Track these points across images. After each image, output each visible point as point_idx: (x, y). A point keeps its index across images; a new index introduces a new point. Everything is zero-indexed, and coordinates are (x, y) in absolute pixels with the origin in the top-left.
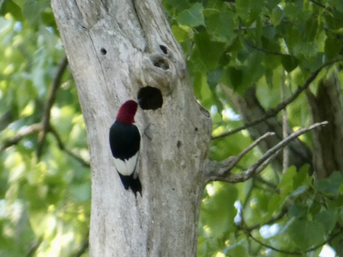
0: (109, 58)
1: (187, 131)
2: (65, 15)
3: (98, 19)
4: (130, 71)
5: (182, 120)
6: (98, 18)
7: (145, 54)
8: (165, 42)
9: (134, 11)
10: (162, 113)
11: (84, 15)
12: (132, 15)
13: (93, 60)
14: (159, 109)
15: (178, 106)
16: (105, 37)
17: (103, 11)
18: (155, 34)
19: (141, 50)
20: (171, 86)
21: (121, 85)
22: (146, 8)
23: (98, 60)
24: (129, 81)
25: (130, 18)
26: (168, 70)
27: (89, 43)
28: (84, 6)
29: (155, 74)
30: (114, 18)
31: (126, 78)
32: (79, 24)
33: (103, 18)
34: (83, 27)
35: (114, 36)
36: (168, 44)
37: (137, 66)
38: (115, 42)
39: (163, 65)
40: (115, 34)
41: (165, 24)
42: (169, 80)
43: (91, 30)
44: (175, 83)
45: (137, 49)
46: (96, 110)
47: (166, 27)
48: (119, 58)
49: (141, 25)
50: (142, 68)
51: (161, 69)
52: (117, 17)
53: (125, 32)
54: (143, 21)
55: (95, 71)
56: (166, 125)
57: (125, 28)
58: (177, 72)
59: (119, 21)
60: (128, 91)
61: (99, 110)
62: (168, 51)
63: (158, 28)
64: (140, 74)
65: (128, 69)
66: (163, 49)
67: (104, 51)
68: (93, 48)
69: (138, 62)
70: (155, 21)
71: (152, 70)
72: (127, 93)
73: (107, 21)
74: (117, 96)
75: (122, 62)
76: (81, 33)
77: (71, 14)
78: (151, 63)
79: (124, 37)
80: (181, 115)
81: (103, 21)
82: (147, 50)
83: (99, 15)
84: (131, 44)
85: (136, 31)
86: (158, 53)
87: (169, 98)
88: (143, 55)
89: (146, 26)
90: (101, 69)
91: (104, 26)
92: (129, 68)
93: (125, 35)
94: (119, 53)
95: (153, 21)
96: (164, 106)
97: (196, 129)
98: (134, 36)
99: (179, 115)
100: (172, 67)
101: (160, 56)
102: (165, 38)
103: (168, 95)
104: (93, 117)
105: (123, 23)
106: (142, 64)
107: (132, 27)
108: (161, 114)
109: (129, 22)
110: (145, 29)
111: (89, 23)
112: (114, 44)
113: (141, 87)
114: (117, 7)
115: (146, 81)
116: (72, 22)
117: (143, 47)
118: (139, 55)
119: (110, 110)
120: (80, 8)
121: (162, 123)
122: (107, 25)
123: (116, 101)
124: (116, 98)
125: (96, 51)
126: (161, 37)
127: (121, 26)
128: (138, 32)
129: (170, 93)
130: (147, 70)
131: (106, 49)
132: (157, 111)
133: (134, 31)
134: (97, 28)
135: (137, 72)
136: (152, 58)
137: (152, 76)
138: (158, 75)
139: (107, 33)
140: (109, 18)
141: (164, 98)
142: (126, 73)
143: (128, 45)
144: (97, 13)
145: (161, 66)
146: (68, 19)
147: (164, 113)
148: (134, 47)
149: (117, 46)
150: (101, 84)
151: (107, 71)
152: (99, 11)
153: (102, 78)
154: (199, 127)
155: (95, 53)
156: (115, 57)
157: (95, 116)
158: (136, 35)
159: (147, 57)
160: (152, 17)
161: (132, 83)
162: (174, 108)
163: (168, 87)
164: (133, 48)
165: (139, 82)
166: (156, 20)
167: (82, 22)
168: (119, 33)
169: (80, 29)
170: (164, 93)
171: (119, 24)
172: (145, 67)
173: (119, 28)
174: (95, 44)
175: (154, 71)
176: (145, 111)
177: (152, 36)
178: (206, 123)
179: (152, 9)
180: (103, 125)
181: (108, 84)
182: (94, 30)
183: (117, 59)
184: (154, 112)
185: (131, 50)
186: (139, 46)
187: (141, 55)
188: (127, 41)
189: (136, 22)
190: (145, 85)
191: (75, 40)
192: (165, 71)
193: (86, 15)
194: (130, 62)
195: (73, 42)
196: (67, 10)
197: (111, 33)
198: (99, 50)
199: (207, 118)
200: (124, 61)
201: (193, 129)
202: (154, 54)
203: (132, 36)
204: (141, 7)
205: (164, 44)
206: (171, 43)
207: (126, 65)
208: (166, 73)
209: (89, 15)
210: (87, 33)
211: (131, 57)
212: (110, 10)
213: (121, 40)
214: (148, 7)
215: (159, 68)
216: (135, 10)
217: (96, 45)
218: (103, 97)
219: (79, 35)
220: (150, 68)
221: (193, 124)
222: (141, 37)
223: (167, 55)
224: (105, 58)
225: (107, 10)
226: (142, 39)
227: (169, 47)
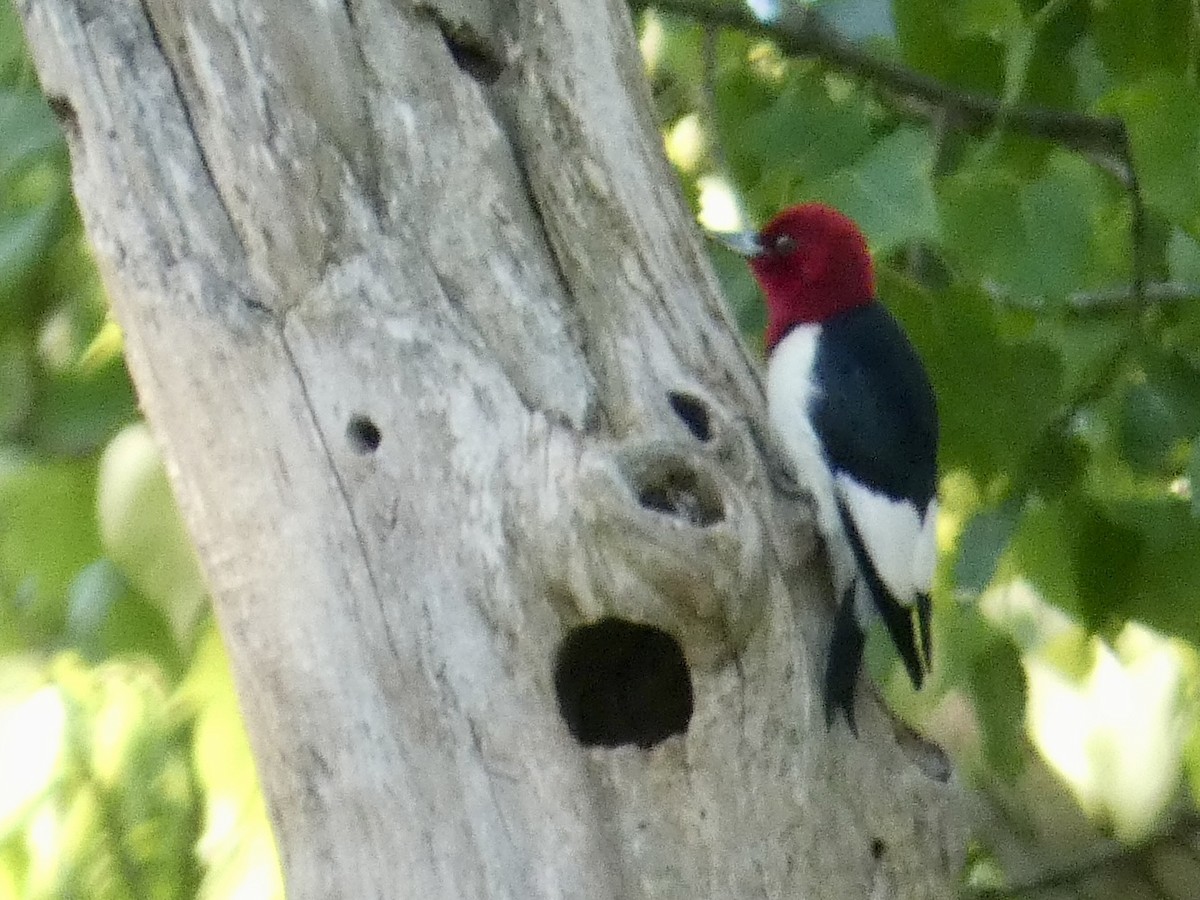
0: (396, 471)
1: (827, 858)
2: (148, 239)
3: (331, 258)
4: (513, 538)
5: (800, 796)
6: (332, 250)
7: (589, 441)
8: (700, 374)
9: (525, 208)
10: (689, 761)
11: (253, 236)
12: (517, 234)
13: (310, 481)
14: (673, 740)
15: (773, 726)
16: (368, 356)
17: (359, 216)
18: (640, 333)
19: (566, 423)
20: (735, 614)
21: (465, 614)
22: (587, 192)
23: (334, 482)
24: (504, 593)
25: (502, 245)
26: (718, 529)
27: (283, 385)
28: (253, 191)
29: (647, 552)
30: (418, 253)
31: (490, 578)
32: (230, 284)
33: (359, 249)
34: (253, 304)
35: (420, 349)
36: (712, 386)
37: (550, 507)
38: (428, 382)
39: (690, 500)
40: (425, 336)
41: (697, 276)
42: (722, 580)
43: (293, 319)
44: (756, 597)
45: (547, 413)
46: (327, 755)
47: (703, 294)
48: (447, 469)
49: (565, 284)
50: (577, 519)
51: (680, 523)
52: (436, 242)
53: (476, 327)
54: (574, 264)
55: (321, 543)
56: (711, 830)
57: (479, 301)
58: (766, 535)
59: (444, 267)
60: (501, 643)
61: (344, 756)
62: (715, 426)
63: (658, 301)
64: (563, 555)
65: (497, 530)
66: (691, 413)
67: (367, 434)
68: (307, 414)
69: (552, 486)
70: (640, 259)
71: (629, 529)
72: (496, 654)
73: (379, 266)
74: (440, 676)
75: (467, 487)
76: (239, 336)
77: (183, 232)
78: (627, 493)
79: (477, 352)
80: (795, 772)
81: (356, 270)
82: (600, 421)
83: (336, 232)
84: (511, 392)
85: (542, 322)
86: (665, 434)
87: (729, 681)
88: (580, 449)
89: (594, 289)
90: (350, 530)
91: (363, 293)
92: (505, 518)
93: (481, 345)
94: (451, 443)
95: (630, 265)
96: (697, 722)
97: (878, 848)
98: (529, 346)
99: (784, 770)
100: (738, 508)
101: (671, 449)
102: (695, 351)
103: (719, 666)
104: (311, 791)
105: (466, 277)
106: (574, 499)
107: (518, 299)
108: (686, 767)
109: (502, 273)
110: (584, 303)
111: (284, 284)
112: (421, 391)
113: (575, 622)
114: (429, 191)
115: (599, 590)
116: (191, 279)
117: (578, 406)
118: (559, 447)
119: (404, 753)
120: (231, 200)
121: (690, 816)
122: (379, 290)
123: (436, 703)
124: (435, 684)
125: (322, 435)
126: (675, 349)
127: (455, 295)
128: (551, 323)
129: (732, 655)
130: (600, 530)
131: (380, 422)
132: (660, 752)
133: (529, 320)
134: (326, 308)
135: (551, 542)
136: (627, 464)
137: (631, 561)
138: (664, 556)
139: (380, 330)
140: (391, 249)
141: (696, 680)
142: (490, 547)
143: (494, 394)
144: (323, 227)
145: (681, 509)
146: (170, 262)
147: (700, 764)
148: (531, 406)
149: (440, 403)
150: (354, 613)
151: (383, 539)
152: (333, 212)
153: (359, 578)
154: (895, 833)
155: (317, 440)
156: (425, 460)
157: (325, 790)
158: (538, 343)
159: (599, 459)
160: (625, 239)
161: (524, 603)
162: (754, 730)
163: (719, 623)
164: (524, 412)
165: (563, 599)
166: (648, 256)
167: (245, 275)
168: (447, 333)
169: (234, 310)
170: (698, 652)
171: (443, 281)
172: (589, 513)
173: (444, 304)
174: (314, 393)
175: (642, 535)
176: (598, 754)
177: (628, 344)
178: (932, 815)
179: (622, 195)
180: (367, 834)
181: (394, 610)
182: (310, 320)
183: (438, 473)
184: (647, 760)
185: (516, 422)
186: (556, 400)
187: (570, 450)
188: (487, 376)
189: (537, 270)
190: (592, 610)
191: (206, 373)
192: (699, 532)
193: (268, 236)
194: (508, 486)
195: (198, 383)
196: (163, 209)
197: (402, 330)
198: (337, 430)
199: (938, 784)
200: (474, 481)
201: (862, 848)
202: (636, 441)
203: (518, 348)
204: (565, 187)
205: (694, 389)
206: (729, 377)
207: (488, 505)
208: (710, 544)
209: (283, 233)
210: (269, 331)
211: (515, 460)
212: (394, 204)
213: (457, 367)
214: (603, 189)
215: (666, 519)
216: (534, 204)
217: (321, 398)
218: (367, 683)
219: (228, 348)
220: (617, 520)
221: (859, 820)
222: (570, 349)
223: (712, 446)
224: (372, 467)
225: (379, 207)
226: (576, 362)
227: (722, 401)
